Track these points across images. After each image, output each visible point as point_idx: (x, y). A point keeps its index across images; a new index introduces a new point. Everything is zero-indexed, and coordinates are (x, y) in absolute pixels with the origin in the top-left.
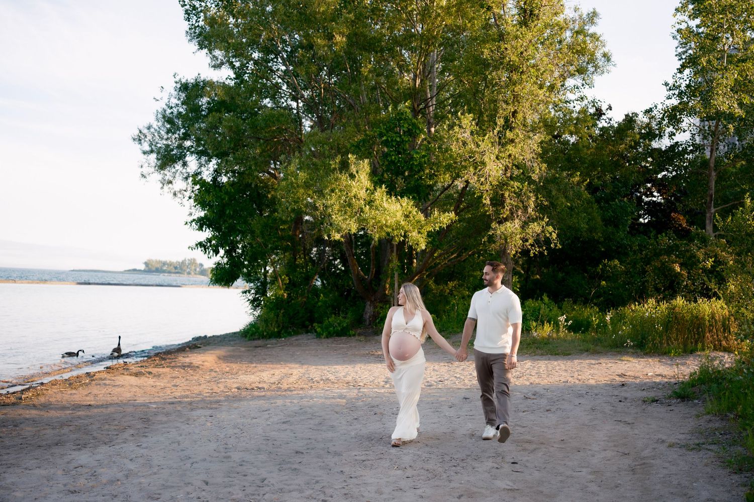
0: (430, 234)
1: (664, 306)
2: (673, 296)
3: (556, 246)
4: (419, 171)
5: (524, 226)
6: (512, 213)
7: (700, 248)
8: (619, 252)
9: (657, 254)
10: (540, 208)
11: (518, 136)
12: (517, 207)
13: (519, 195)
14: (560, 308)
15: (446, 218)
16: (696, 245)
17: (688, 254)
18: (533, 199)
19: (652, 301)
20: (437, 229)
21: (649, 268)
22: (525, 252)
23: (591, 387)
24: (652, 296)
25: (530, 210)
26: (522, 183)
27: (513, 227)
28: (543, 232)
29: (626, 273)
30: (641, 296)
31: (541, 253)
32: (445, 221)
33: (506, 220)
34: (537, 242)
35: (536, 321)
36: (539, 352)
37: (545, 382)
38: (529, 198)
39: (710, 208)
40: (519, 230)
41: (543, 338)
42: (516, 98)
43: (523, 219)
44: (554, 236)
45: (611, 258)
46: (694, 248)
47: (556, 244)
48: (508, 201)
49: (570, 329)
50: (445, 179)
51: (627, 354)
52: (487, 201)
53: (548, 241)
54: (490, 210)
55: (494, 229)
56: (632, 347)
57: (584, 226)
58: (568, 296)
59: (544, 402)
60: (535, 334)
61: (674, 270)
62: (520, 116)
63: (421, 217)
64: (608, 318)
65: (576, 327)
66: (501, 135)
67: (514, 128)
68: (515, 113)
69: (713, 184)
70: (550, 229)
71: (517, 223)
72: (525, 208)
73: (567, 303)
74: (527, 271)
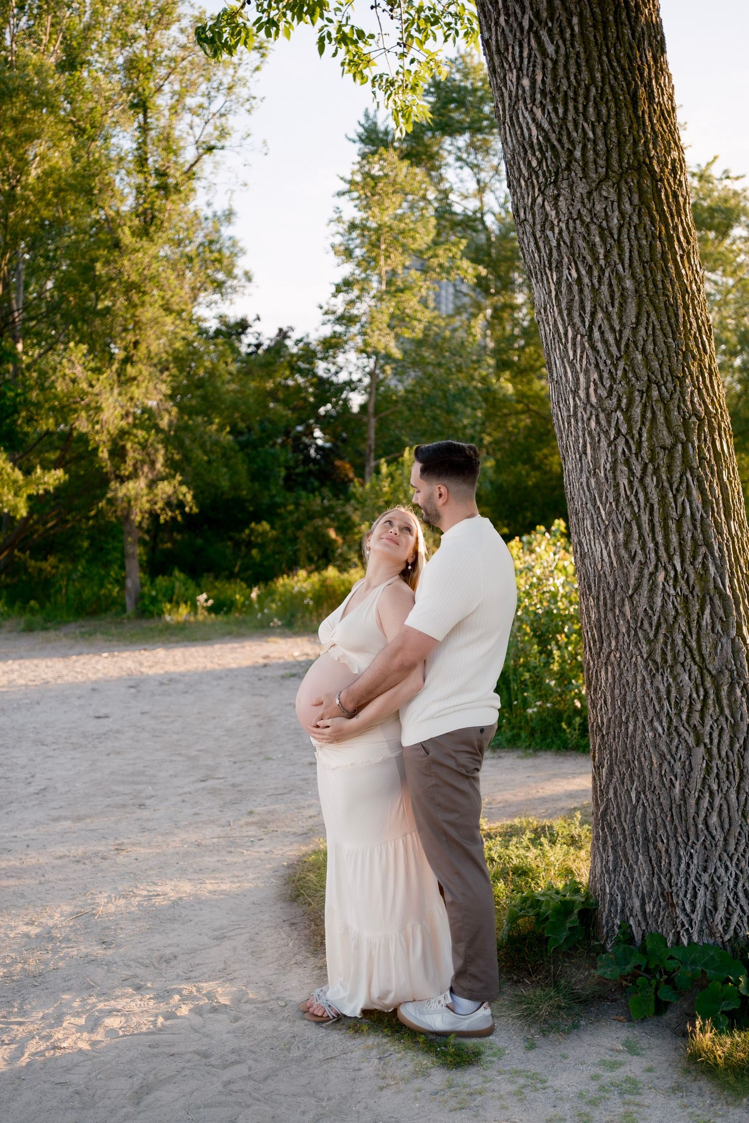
0: (30, 497)
1: (315, 577)
2: (326, 567)
3: (191, 509)
4: (12, 414)
5: (152, 485)
6: (136, 469)
7: (356, 509)
8: (270, 513)
9: (311, 516)
10: (170, 463)
11: (141, 373)
12: (143, 462)
13: (144, 446)
14: (198, 585)
15: (54, 478)
16: (353, 506)
17: (342, 518)
18: (162, 452)
19: (302, 573)
20: (41, 492)
21: (301, 534)
22: (154, 516)
23: (231, 670)
24: (303, 567)
25: (158, 466)
26: (148, 432)
27: (136, 487)
28: (175, 492)
29: (276, 540)
30: (291, 567)
31: (174, 519)
32: (51, 481)
33: (129, 478)
34: (168, 504)
35: (170, 601)
36: (174, 639)
37: (182, 669)
38: (157, 450)
39: (369, 460)
40: (145, 491)
41: (178, 623)
42: (138, 325)
43: (150, 476)
44: (189, 497)
45: (258, 522)
46: (349, 509)
47: (191, 507)
48: (131, 454)
49: (210, 610)
50: (48, 424)
51: (274, 634)
52: (104, 454)
53: (181, 505)
54: (108, 466)
55: (116, 490)
56: (279, 627)
57: (225, 484)
58: (208, 570)
59: (181, 687)
60: (168, 618)
61: (328, 536)
62: (142, 348)
63: (18, 475)
64: (254, 595)
65: (219, 607)
66: (120, 373)
67: (136, 362)
68: (136, 344)
69: (372, 434)
70: (184, 489)
71: (142, 483)
72: (153, 463)
73: (207, 579)
74: (154, 538)
